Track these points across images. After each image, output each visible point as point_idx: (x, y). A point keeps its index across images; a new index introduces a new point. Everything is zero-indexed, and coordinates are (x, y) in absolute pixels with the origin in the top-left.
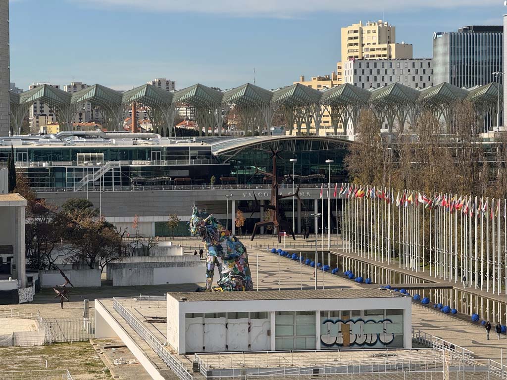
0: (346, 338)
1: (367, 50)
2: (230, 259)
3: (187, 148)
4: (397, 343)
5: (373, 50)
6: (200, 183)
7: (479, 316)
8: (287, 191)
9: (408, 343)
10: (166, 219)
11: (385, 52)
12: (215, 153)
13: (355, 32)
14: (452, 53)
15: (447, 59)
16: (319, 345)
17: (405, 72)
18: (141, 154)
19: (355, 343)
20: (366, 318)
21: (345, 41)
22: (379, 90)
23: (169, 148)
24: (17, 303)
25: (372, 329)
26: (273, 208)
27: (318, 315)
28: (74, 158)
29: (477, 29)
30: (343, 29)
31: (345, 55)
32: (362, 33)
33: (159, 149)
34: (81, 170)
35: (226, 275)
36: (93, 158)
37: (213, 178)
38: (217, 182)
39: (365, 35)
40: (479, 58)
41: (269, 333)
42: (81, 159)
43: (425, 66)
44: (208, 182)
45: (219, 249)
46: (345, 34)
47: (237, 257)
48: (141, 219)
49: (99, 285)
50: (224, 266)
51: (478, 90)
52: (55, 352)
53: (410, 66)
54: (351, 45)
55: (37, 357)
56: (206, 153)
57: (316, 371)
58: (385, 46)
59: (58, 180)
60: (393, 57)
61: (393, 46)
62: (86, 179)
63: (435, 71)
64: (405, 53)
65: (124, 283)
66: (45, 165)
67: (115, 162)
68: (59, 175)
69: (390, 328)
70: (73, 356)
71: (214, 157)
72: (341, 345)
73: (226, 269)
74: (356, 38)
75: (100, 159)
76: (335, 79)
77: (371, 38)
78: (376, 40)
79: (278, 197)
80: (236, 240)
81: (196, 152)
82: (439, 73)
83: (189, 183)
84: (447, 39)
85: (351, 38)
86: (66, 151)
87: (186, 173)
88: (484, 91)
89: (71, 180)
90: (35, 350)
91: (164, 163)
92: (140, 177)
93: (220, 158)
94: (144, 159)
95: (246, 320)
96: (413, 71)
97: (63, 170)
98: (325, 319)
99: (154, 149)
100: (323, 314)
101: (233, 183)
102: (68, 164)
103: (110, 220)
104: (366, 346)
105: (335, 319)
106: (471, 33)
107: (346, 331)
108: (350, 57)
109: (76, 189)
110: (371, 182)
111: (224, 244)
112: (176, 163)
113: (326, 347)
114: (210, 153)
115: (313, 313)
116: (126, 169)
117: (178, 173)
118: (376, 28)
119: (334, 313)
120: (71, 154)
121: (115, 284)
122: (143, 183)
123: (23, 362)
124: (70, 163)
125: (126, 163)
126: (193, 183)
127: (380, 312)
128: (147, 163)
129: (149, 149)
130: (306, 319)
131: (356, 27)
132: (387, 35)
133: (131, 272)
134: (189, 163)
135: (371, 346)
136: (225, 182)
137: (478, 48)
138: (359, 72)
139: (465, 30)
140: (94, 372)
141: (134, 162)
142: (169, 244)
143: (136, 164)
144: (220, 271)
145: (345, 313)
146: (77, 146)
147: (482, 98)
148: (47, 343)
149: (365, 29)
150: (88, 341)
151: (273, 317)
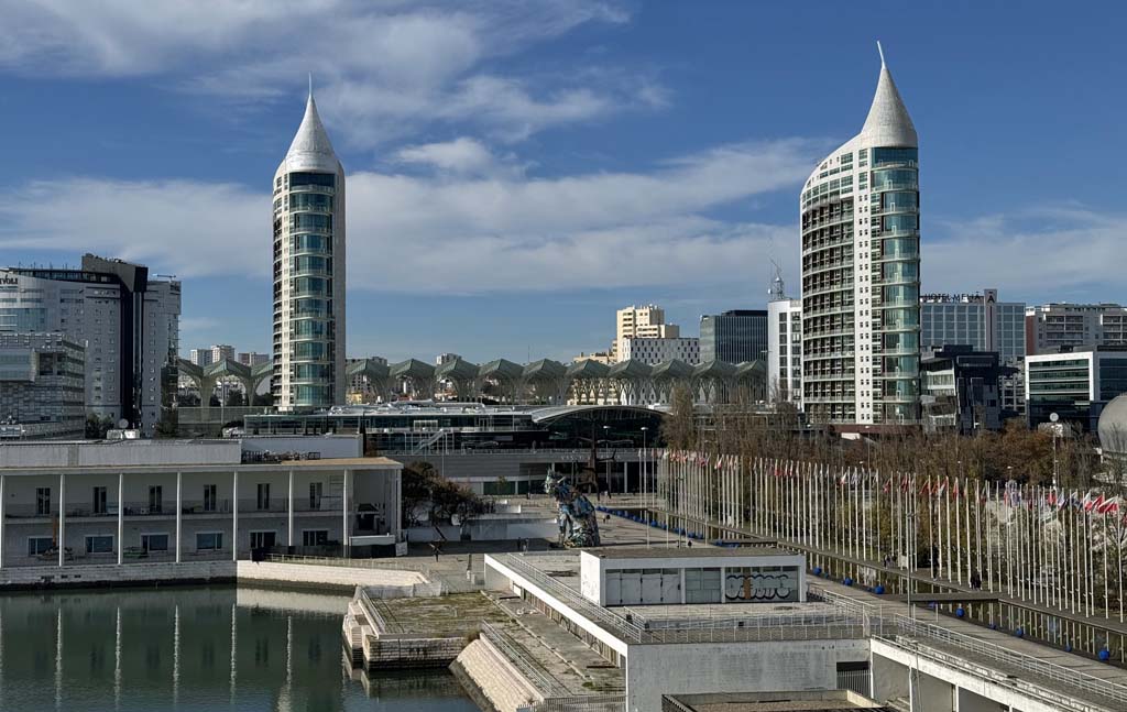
0: (748, 592)
1: (640, 330)
2: (581, 516)
3: (511, 416)
4: (792, 597)
5: (645, 330)
6: (523, 447)
7: (820, 570)
8: (605, 455)
9: (802, 597)
10: (494, 479)
11: (656, 332)
12: (535, 421)
13: (630, 314)
14: (717, 333)
15: (713, 338)
16: (724, 599)
17: (675, 349)
18: (470, 421)
19: (755, 596)
20: (765, 574)
21: (620, 323)
22: (659, 365)
23: (495, 416)
24: (395, 556)
25: (770, 584)
26: (591, 469)
27: (723, 572)
28: (411, 425)
29: (738, 313)
30: (619, 312)
31: (620, 333)
32: (635, 315)
33: (487, 416)
34: (418, 435)
35: (577, 531)
36: (428, 425)
37: (534, 443)
38: (538, 447)
39: (638, 317)
40: (740, 338)
41: (679, 587)
42: (418, 425)
43: (692, 344)
44: (530, 447)
45: (571, 507)
46: (620, 315)
47: (585, 515)
48: (472, 479)
49: (459, 539)
50: (575, 523)
51: (743, 366)
52: (456, 602)
53: (680, 344)
54: (625, 325)
55: (441, 607)
56: (528, 420)
57: (741, 624)
58: (656, 327)
59: (398, 444)
60: (663, 336)
61: (663, 327)
62: (422, 443)
63: (702, 349)
64: (673, 332)
65: (480, 538)
66: (386, 430)
67: (447, 429)
68: (398, 440)
69: (785, 582)
70: (473, 607)
71: (535, 424)
72: (743, 599)
73: (577, 526)
74: (630, 319)
75: (434, 425)
76: (611, 355)
77: (643, 320)
78: (648, 322)
79: (597, 460)
80: (586, 499)
81: (518, 419)
82: (705, 351)
83: (513, 447)
84: (713, 322)
85: (625, 320)
86: (404, 418)
87: (511, 438)
88: (751, 367)
89: (409, 444)
90: (434, 601)
91: (491, 430)
92: (471, 442)
93: (541, 425)
94: (473, 425)
95: (659, 575)
96: (682, 349)
97: (403, 435)
98: (729, 574)
99: (481, 417)
100: (728, 570)
101: (552, 447)
102: (406, 430)
103: (454, 480)
104: (765, 600)
105: (737, 575)
106: (734, 317)
107: (747, 586)
108: (625, 336)
109: (412, 453)
110: (684, 448)
111: (576, 503)
112: (501, 429)
113: (731, 600)
114: (531, 420)
115: (718, 569)
116: (458, 434)
117: (503, 438)
118: (648, 311)
119: (738, 569)
120: (408, 421)
121: (473, 539)
122: (473, 448)
123: (431, 611)
124: (408, 429)
125: (457, 429)
126: (518, 447)
127: (776, 569)
128: (476, 430)
129: (477, 417)
130: (713, 575)
131: (630, 310)
132: (657, 317)
133: (487, 528)
134: (512, 429)
135: (769, 599)
136: (545, 447)
137: (739, 329)
138: (636, 350)
139: (728, 314)
140: (501, 621)
141: (464, 428)
142: (506, 502)
143: (466, 430)
144: (572, 527)
145: (747, 569)
146: (413, 414)
147: (747, 373)
148: (443, 594)
149: (638, 312)
150: (479, 592)
151: (683, 572)
